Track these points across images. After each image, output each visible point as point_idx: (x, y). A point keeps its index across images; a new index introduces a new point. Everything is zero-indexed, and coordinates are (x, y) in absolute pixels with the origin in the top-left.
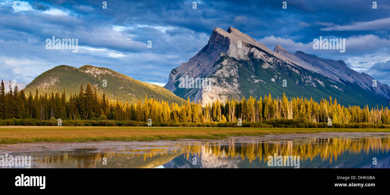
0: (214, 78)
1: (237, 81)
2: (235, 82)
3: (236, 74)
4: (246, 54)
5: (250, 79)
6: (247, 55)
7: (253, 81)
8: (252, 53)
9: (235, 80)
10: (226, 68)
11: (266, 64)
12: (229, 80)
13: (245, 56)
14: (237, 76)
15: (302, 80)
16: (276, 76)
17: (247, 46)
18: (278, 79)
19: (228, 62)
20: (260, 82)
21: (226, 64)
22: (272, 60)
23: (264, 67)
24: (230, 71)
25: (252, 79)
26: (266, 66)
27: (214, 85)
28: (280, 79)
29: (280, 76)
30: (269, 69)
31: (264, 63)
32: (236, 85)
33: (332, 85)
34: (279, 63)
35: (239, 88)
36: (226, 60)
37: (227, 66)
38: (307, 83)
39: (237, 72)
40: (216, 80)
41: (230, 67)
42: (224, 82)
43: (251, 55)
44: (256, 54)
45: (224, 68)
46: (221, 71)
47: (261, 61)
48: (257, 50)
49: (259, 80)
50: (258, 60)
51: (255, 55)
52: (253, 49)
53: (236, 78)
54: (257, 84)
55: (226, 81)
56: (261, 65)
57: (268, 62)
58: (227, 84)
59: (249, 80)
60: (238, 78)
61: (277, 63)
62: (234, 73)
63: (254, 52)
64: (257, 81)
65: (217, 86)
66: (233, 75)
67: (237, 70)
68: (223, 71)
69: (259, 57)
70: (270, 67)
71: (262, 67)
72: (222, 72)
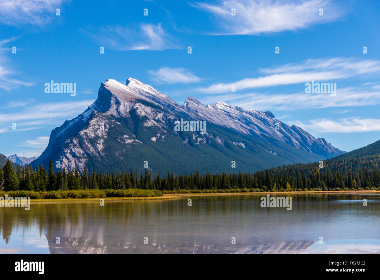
0: (75, 140)
1: (102, 143)
2: (99, 144)
3: (104, 134)
4: (128, 110)
5: (121, 139)
6: (129, 112)
7: (124, 142)
8: (135, 109)
9: (102, 141)
10: (92, 128)
11: (150, 121)
12: (93, 141)
13: (126, 113)
14: (105, 137)
15: (193, 138)
16: (158, 135)
17: (131, 101)
18: (161, 137)
19: (97, 121)
20: (133, 142)
21: (94, 123)
22: (162, 116)
23: (146, 124)
24: (97, 132)
25: (123, 140)
26: (150, 123)
27: (74, 148)
28: (163, 138)
29: (164, 134)
30: (153, 126)
31: (147, 120)
32: (100, 147)
33: (236, 142)
34: (170, 119)
35: (103, 150)
36: (95, 119)
37: (94, 125)
38: (199, 140)
39: (106, 132)
40: (77, 142)
41: (98, 127)
42: (86, 143)
43: (133, 112)
44: (140, 110)
45: (90, 128)
46: (85, 131)
47: (145, 118)
48: (142, 106)
49: (133, 140)
50: (140, 117)
51: (138, 111)
52: (137, 105)
53: (103, 138)
54: (128, 144)
55: (88, 143)
56: (144, 122)
57: (154, 119)
58: (89, 146)
59: (119, 141)
60: (105, 138)
61: (167, 120)
62: (102, 133)
63: (137, 108)
64: (130, 141)
65: (77, 148)
66: (100, 135)
67: (107, 129)
68: (87, 131)
69: (143, 114)
70: (154, 125)
71: (143, 124)
72: (86, 133)
